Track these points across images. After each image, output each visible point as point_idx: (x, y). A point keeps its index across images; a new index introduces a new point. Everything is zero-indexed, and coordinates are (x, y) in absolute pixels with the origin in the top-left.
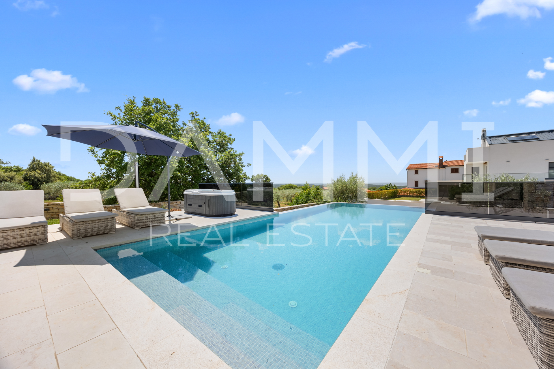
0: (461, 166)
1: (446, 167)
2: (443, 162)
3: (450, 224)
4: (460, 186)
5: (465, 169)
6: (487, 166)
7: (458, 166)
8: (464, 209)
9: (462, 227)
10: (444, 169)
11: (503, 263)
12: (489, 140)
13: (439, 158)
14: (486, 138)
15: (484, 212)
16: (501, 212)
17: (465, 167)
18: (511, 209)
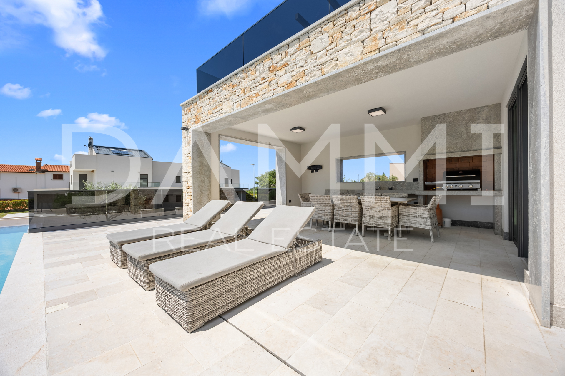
0: (65, 172)
1: (46, 172)
2: (42, 165)
3: (69, 239)
4: (66, 195)
5: (71, 176)
6: (94, 174)
7: (62, 172)
8: (76, 219)
9: (84, 239)
10: (43, 174)
11: (145, 261)
12: (96, 149)
13: (36, 161)
14: (93, 147)
15: (97, 220)
16: (112, 217)
17: (71, 173)
18: (119, 214)
